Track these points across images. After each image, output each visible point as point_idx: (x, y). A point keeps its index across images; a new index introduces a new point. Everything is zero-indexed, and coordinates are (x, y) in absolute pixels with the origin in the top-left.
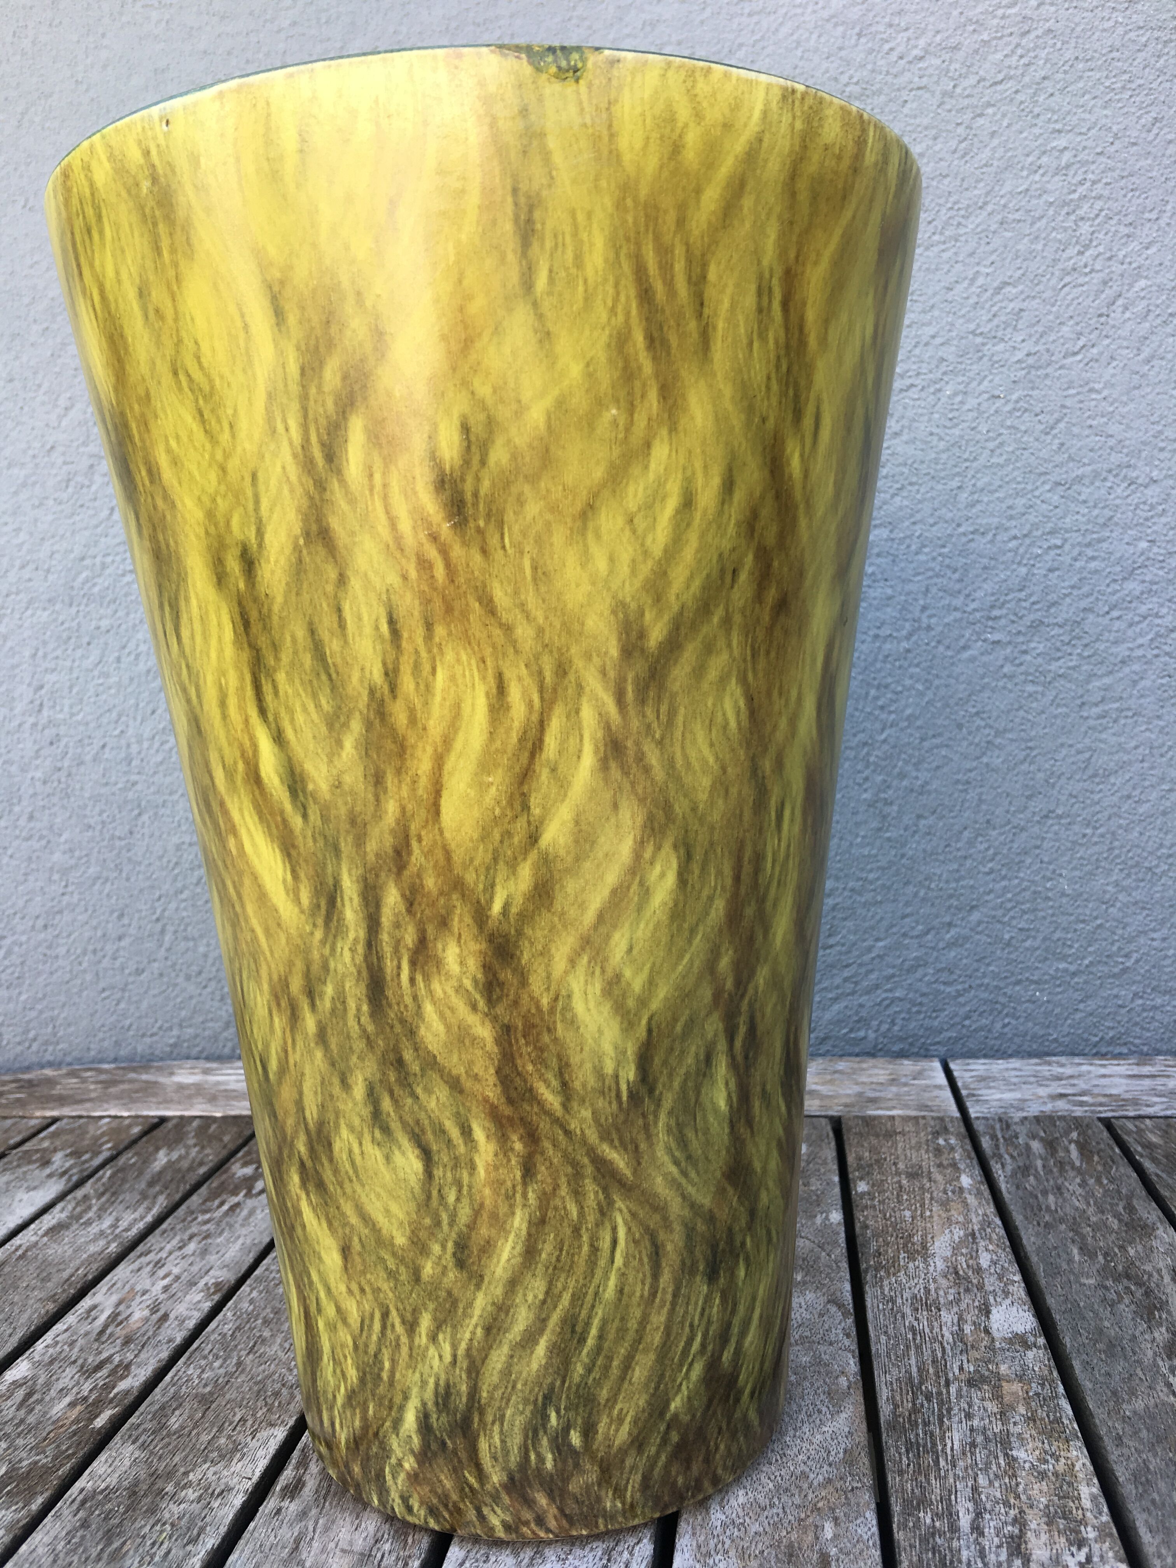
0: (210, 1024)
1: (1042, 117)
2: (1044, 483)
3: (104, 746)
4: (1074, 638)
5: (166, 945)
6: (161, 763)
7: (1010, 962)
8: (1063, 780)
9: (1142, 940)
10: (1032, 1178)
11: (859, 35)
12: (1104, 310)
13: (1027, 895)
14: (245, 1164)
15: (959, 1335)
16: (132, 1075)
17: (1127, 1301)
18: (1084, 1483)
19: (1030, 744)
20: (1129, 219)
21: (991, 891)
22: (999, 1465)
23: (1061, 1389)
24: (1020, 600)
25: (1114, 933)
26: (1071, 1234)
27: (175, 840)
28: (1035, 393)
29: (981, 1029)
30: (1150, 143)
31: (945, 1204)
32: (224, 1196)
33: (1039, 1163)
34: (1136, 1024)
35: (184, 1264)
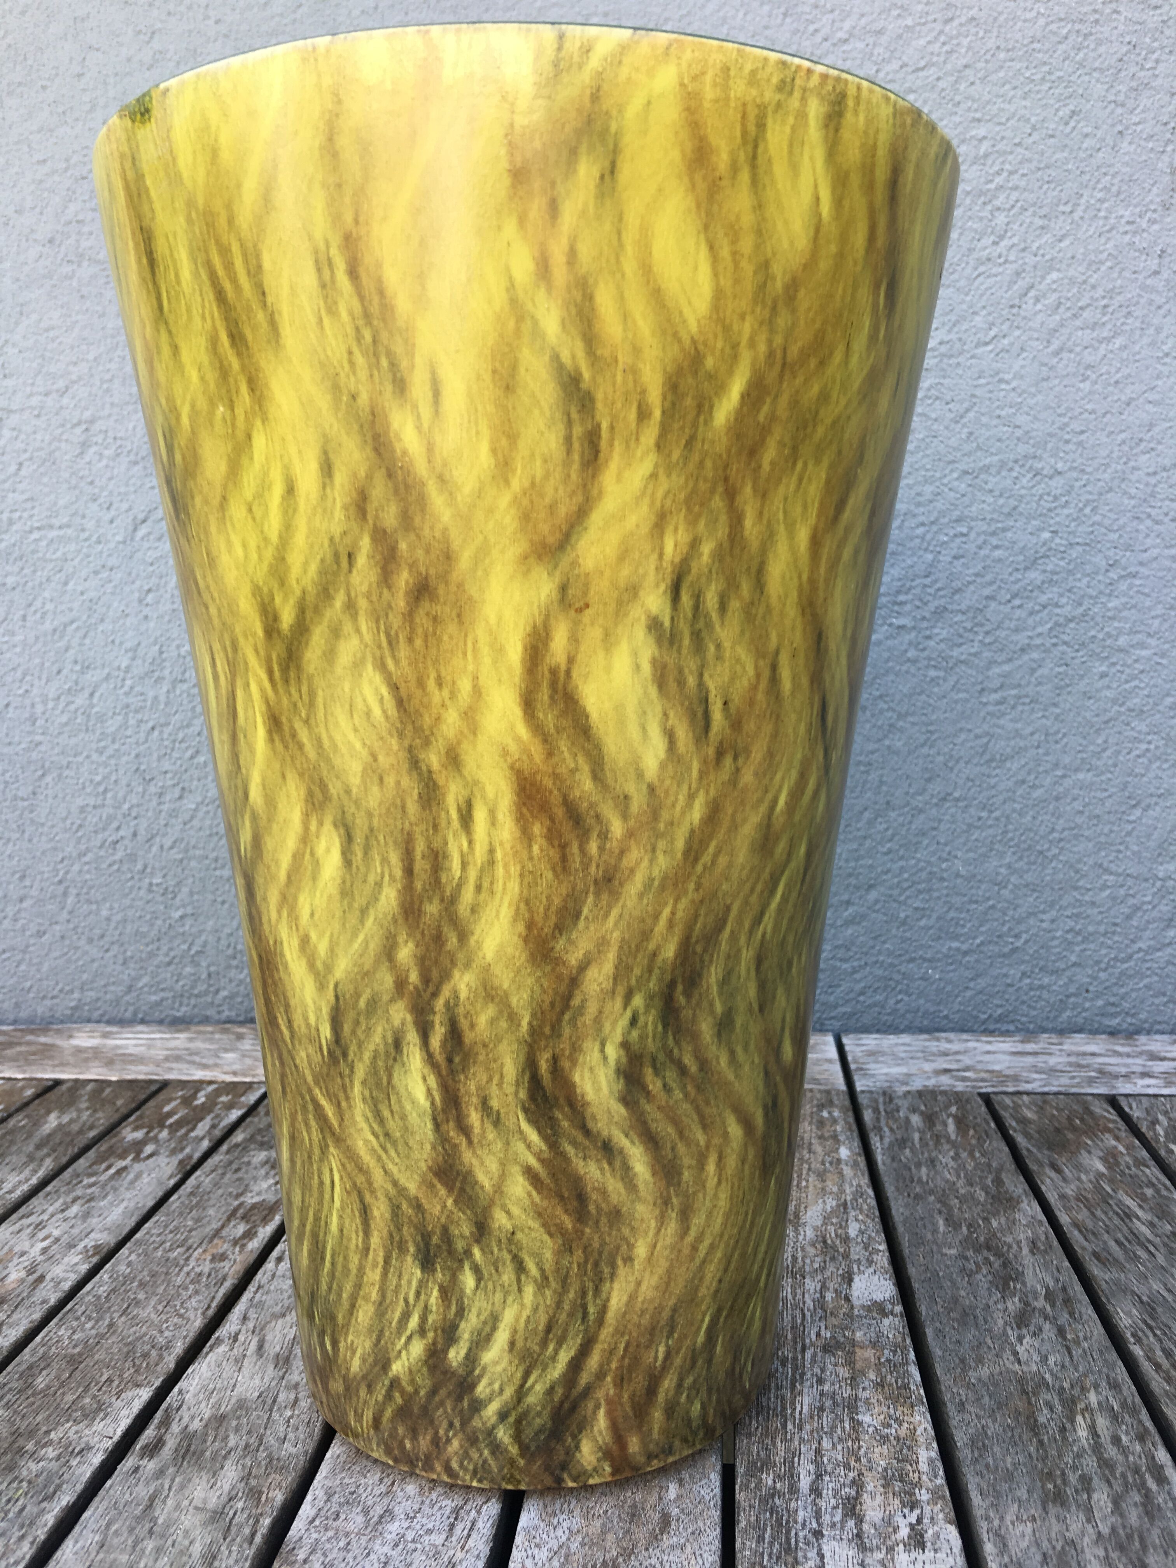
0: (112, 988)
1: (963, 106)
2: (952, 471)
3: (7, 705)
4: (977, 625)
5: (69, 907)
6: (66, 724)
7: (904, 940)
8: (962, 764)
9: (1031, 921)
10: (907, 1151)
11: (785, 15)
12: (1017, 302)
13: (924, 875)
14: (136, 1129)
15: (820, 1302)
16: (30, 1038)
17: (984, 1271)
18: (923, 1447)
19: (931, 728)
20: (1043, 212)
21: (888, 871)
22: (844, 1429)
23: (912, 1355)
24: (925, 586)
25: (1005, 914)
26: (938, 1206)
27: (80, 802)
28: (946, 381)
29: (875, 1005)
30: (1067, 135)
31: (821, 1176)
32: (112, 1160)
33: (916, 1136)
34: (1023, 1002)
35: (65, 1226)
